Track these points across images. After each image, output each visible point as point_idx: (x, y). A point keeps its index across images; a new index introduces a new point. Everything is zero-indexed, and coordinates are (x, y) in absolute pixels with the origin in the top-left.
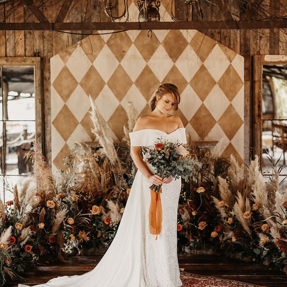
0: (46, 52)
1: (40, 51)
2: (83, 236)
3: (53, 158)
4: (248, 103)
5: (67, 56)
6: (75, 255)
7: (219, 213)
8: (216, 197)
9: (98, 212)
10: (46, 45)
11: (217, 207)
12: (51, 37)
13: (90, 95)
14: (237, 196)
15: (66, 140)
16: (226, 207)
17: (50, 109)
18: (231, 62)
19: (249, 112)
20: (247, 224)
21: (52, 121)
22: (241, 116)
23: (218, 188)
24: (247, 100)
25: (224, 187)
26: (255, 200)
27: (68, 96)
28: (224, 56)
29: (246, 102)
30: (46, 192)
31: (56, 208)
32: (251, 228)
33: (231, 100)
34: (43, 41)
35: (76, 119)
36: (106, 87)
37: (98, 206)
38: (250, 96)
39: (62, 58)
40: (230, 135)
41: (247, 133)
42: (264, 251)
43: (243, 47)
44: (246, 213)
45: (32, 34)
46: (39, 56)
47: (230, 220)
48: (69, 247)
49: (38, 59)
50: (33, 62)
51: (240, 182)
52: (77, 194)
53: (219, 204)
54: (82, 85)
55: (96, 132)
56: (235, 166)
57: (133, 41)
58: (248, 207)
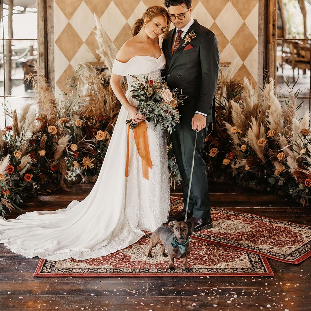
2: (87, 162)
3: (56, 79)
4: (262, 22)
6: (79, 183)
7: (232, 139)
8: (228, 122)
9: (103, 138)
11: (229, 133)
13: (94, 13)
14: (251, 121)
15: (69, 60)
16: (239, 133)
17: (52, 27)
19: (263, 31)
20: (262, 151)
21: (55, 40)
22: (254, 36)
23: (230, 112)
24: (262, 18)
25: (237, 112)
26: (270, 126)
27: (72, 14)
29: (260, 21)
30: (48, 116)
31: (58, 134)
32: (266, 156)
33: (244, 19)
35: (80, 38)
36: (112, 4)
37: (103, 131)
38: (264, 15)
40: (244, 56)
41: (261, 53)
42: (280, 181)
44: (261, 139)
47: (244, 147)
48: (72, 174)
51: (254, 106)
52: (81, 118)
53: (232, 130)
54: (86, 2)
55: (101, 53)
56: (248, 89)
58: (263, 134)
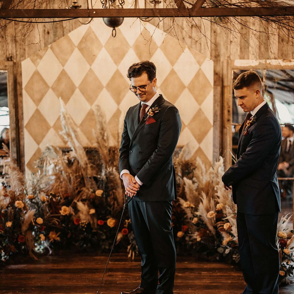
0: (18, 57)
1: (13, 56)
2: (53, 236)
3: (26, 162)
5: (38, 60)
6: (47, 255)
7: (186, 214)
8: (183, 199)
9: (67, 213)
10: (19, 50)
11: (183, 207)
12: (23, 42)
14: (202, 196)
15: (38, 143)
16: (192, 207)
18: (200, 66)
20: (212, 224)
21: (25, 125)
22: (210, 120)
23: (184, 189)
25: (189, 189)
26: (219, 200)
27: (40, 100)
28: (194, 60)
32: (215, 227)
33: (200, 104)
34: (16, 45)
35: (48, 123)
36: (77, 91)
37: (68, 206)
39: (33, 61)
40: (200, 139)
43: (213, 52)
44: (211, 212)
45: (4, 38)
46: (11, 60)
47: (196, 219)
48: (40, 247)
49: (11, 63)
50: (6, 66)
51: (206, 183)
52: (47, 195)
53: (185, 204)
54: (53, 89)
55: (64, 134)
56: (201, 168)
57: (104, 45)
58: (213, 208)
